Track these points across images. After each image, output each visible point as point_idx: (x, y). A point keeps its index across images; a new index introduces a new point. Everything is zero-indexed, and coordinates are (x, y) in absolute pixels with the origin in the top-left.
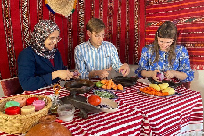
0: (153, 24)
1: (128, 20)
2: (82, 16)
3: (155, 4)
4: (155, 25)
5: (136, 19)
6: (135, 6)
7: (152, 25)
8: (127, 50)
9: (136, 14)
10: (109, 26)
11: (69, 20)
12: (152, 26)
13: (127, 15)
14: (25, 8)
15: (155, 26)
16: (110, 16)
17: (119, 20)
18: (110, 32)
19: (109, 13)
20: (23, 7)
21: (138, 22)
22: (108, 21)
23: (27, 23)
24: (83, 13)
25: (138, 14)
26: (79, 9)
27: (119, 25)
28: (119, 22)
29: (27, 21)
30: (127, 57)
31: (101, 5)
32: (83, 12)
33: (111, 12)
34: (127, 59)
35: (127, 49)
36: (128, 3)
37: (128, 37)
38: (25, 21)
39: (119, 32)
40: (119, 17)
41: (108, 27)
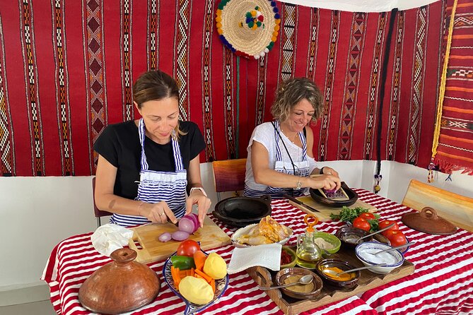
0: (458, 74)
1: (398, 59)
2: (288, 56)
3: (467, 25)
4: (463, 75)
5: (419, 60)
6: (419, 28)
7: (455, 75)
8: (393, 129)
9: (419, 46)
10: (350, 74)
11: (262, 64)
12: (454, 77)
13: (398, 48)
14: (182, 48)
15: (462, 79)
16: (354, 52)
17: (377, 61)
18: (352, 87)
19: (354, 46)
20: (179, 48)
21: (423, 67)
22: (349, 64)
23: (183, 76)
24: (291, 51)
25: (423, 48)
26: (284, 42)
27: (376, 70)
28: (376, 65)
29: (184, 71)
30: (391, 145)
31: (335, 31)
32: (291, 48)
33: (357, 43)
34: (391, 149)
35: (393, 126)
36: (401, 22)
37: (398, 99)
38: (181, 72)
39: (374, 87)
40: (378, 54)
41: (348, 77)
